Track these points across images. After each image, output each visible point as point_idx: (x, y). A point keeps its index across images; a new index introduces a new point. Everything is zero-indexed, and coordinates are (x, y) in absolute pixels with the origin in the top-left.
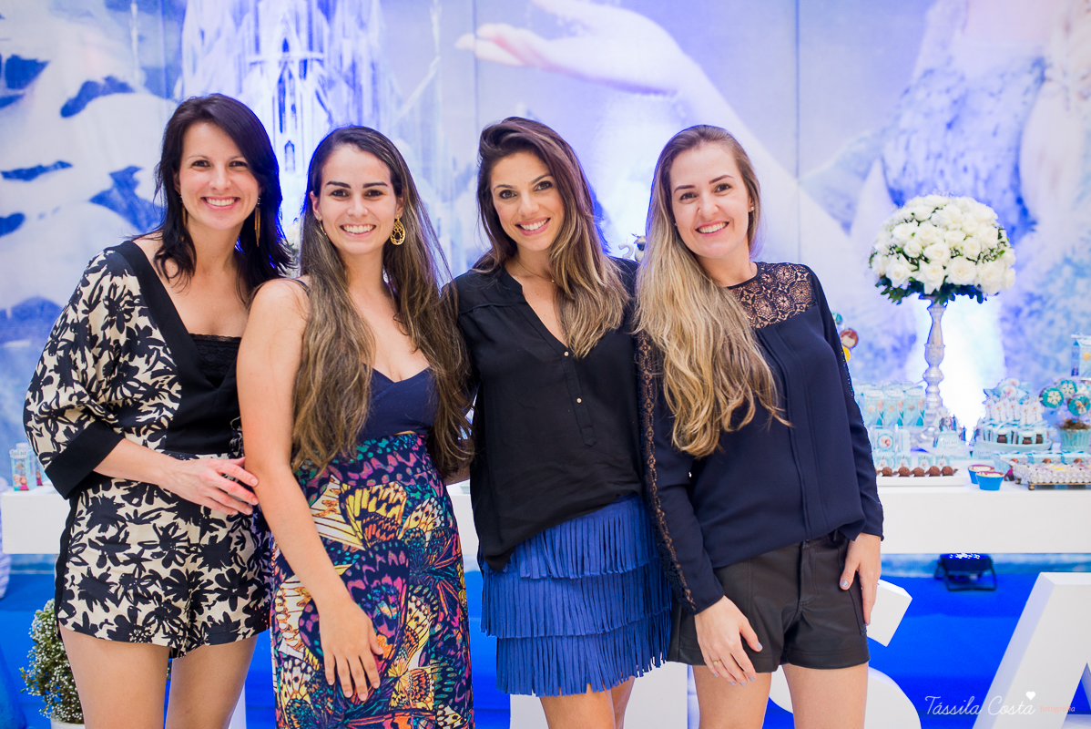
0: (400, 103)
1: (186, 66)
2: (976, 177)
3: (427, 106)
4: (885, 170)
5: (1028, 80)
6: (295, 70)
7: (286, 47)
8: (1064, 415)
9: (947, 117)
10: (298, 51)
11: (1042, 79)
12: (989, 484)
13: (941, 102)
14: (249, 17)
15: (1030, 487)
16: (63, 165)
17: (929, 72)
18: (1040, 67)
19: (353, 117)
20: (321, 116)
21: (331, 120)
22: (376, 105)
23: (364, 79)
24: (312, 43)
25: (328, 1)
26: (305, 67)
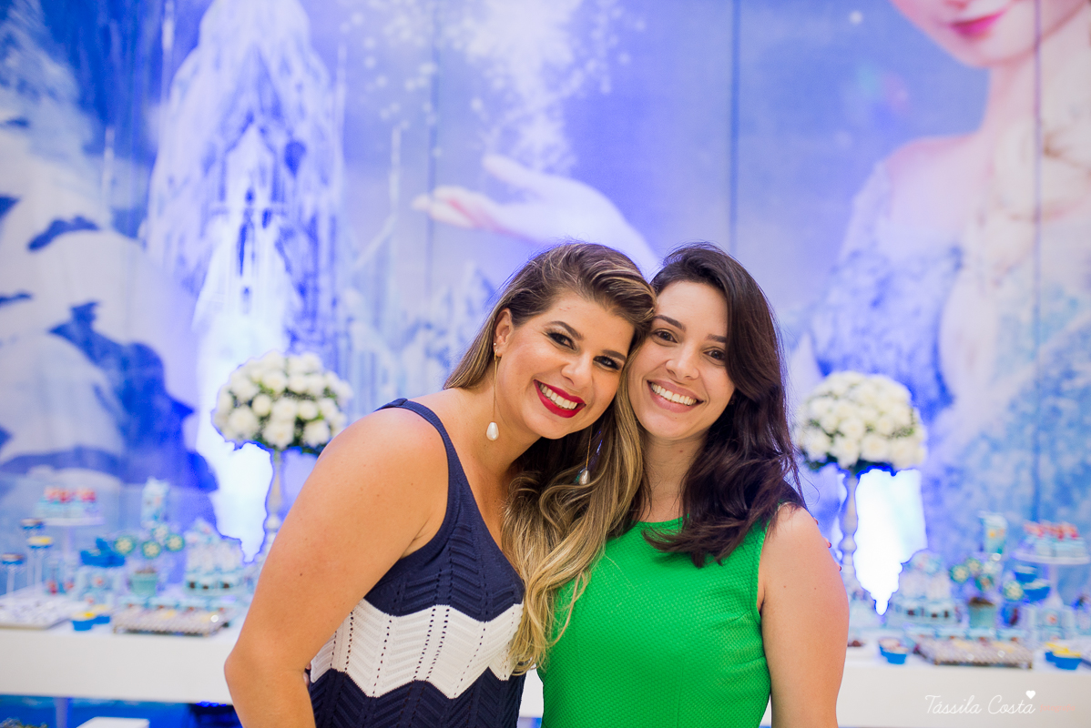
0: (356, 255)
1: (153, 209)
2: (899, 353)
3: (382, 260)
4: (814, 342)
5: (946, 265)
6: (257, 218)
7: (250, 197)
8: (970, 591)
9: (871, 295)
10: (262, 202)
11: (958, 266)
12: (895, 659)
13: (866, 282)
14: (216, 170)
15: (936, 663)
16: (23, 296)
17: (855, 255)
18: (956, 256)
19: (310, 267)
20: (280, 264)
21: (288, 268)
22: (333, 256)
23: (323, 231)
24: (276, 195)
25: (293, 157)
26: (267, 216)
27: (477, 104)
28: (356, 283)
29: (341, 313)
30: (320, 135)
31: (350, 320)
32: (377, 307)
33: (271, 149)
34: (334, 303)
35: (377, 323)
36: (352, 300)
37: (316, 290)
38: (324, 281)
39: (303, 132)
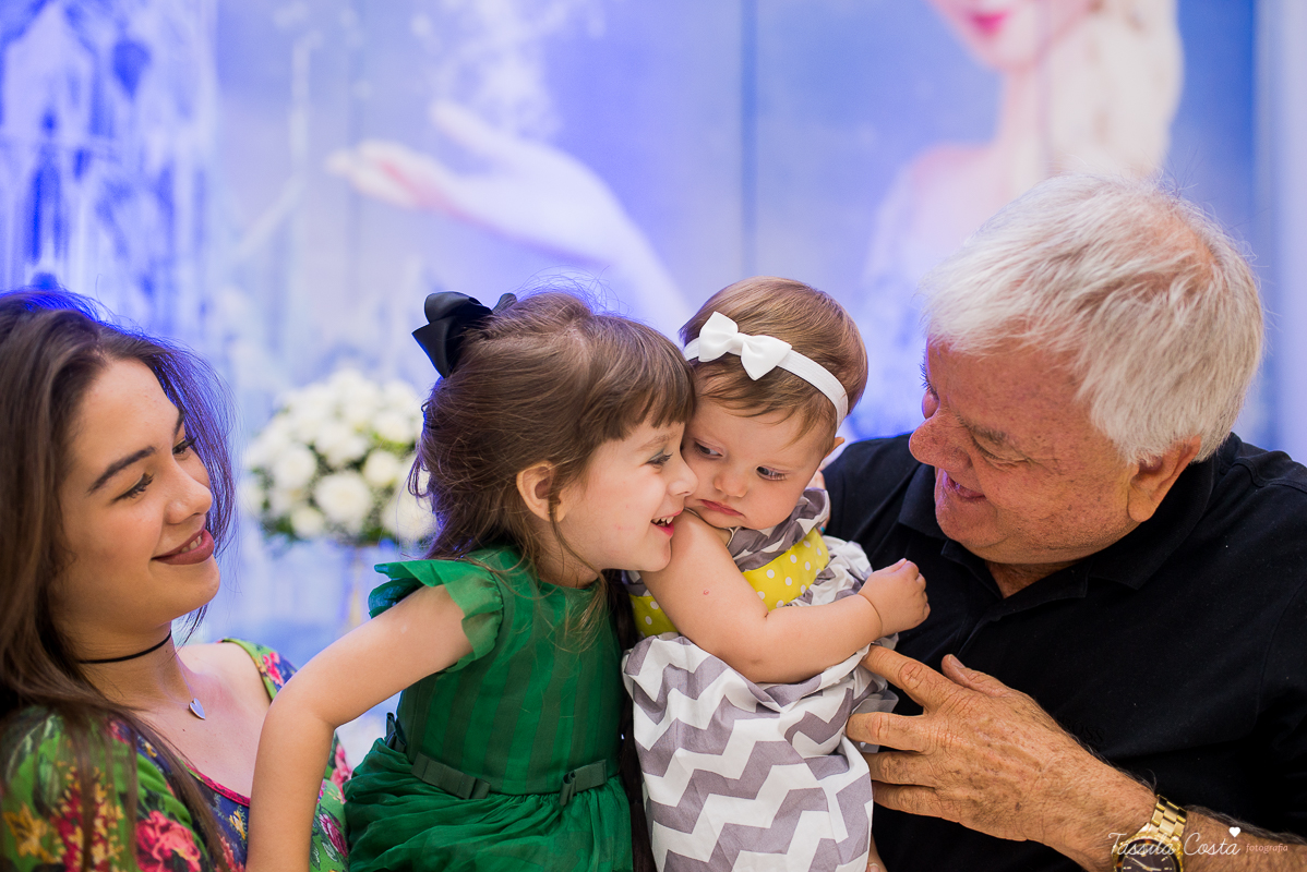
0: (238, 234)
3: (280, 244)
6: (65, 163)
7: (50, 123)
10: (72, 134)
19: (159, 247)
20: (106, 242)
21: (121, 249)
22: (200, 235)
23: (183, 192)
24: (99, 123)
25: (128, 65)
26: (81, 160)
27: (421, 26)
28: (240, 279)
29: (216, 326)
30: (176, 36)
31: (230, 338)
32: (275, 316)
33: (87, 46)
34: (204, 309)
35: (274, 343)
36: (233, 307)
37: (172, 288)
38: (185, 274)
39: (145, 27)
